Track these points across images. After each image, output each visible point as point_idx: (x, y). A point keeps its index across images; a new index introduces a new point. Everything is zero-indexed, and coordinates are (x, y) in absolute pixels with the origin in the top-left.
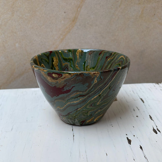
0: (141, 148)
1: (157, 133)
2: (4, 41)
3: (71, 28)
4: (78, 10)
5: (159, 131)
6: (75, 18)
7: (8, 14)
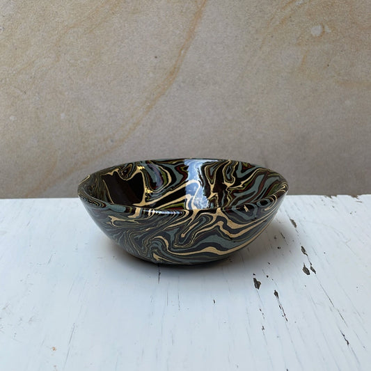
0: (276, 294)
1: (308, 273)
2: (38, 109)
3: (166, 86)
4: (180, 53)
5: (314, 271)
6: (175, 68)
7: (50, 57)
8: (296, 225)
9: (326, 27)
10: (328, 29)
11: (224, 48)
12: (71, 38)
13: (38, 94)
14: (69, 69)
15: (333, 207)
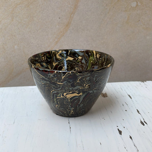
0: (131, 137)
1: (144, 125)
4: (71, 16)
5: (146, 123)
6: (69, 23)
7: (9, 19)
8: (131, 98)
9: (139, 2)
10: (139, 4)
11: (91, 13)
12: (19, 10)
13: (4, 37)
14: (18, 25)
15: (146, 87)
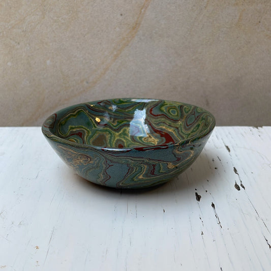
0: (213, 205)
1: (239, 189)
2: (29, 56)
3: (129, 39)
4: (141, 12)
5: (243, 187)
6: (136, 24)
7: (37, 15)
8: (229, 151)
11: (176, 7)
13: (29, 44)
14: (53, 25)
15: (260, 136)
